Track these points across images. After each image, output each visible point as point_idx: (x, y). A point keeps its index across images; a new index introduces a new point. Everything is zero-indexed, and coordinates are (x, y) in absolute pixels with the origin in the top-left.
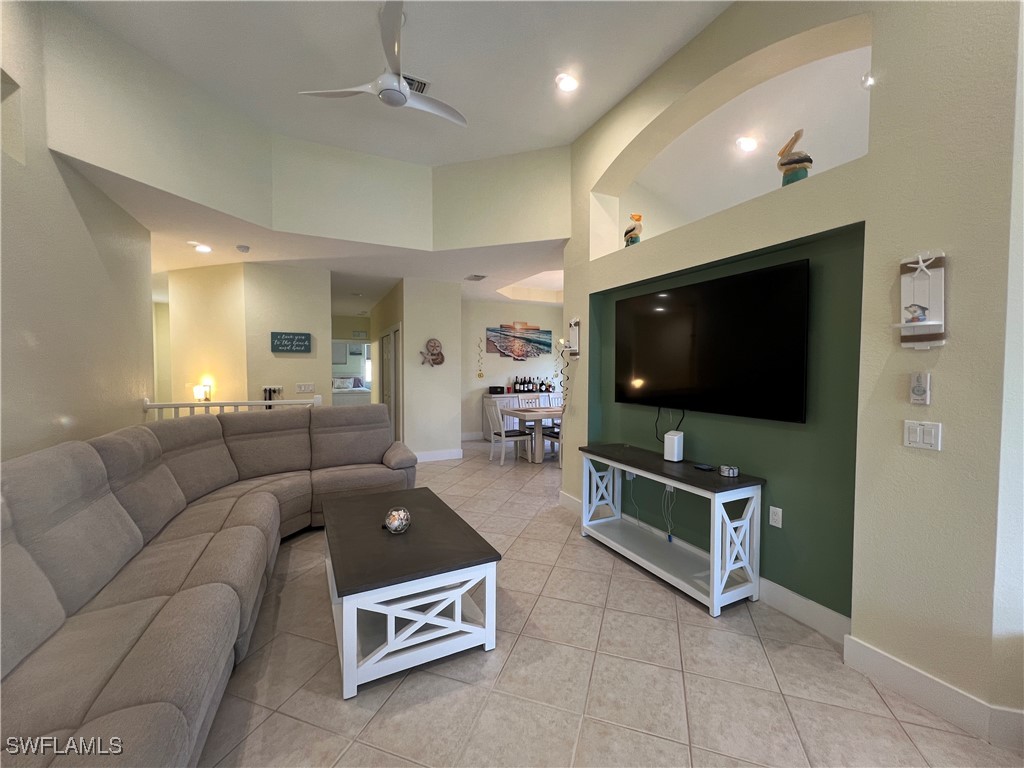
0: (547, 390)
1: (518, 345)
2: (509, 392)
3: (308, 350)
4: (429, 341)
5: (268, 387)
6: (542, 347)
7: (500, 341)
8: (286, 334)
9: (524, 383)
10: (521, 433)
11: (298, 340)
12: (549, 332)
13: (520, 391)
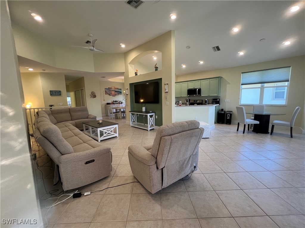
0: (121, 103)
1: (113, 92)
2: (112, 104)
3: (60, 95)
4: (92, 92)
5: (50, 104)
6: (119, 93)
7: (109, 91)
8: (54, 91)
9: (115, 102)
10: (116, 113)
11: (58, 92)
12: (121, 89)
13: (115, 104)
